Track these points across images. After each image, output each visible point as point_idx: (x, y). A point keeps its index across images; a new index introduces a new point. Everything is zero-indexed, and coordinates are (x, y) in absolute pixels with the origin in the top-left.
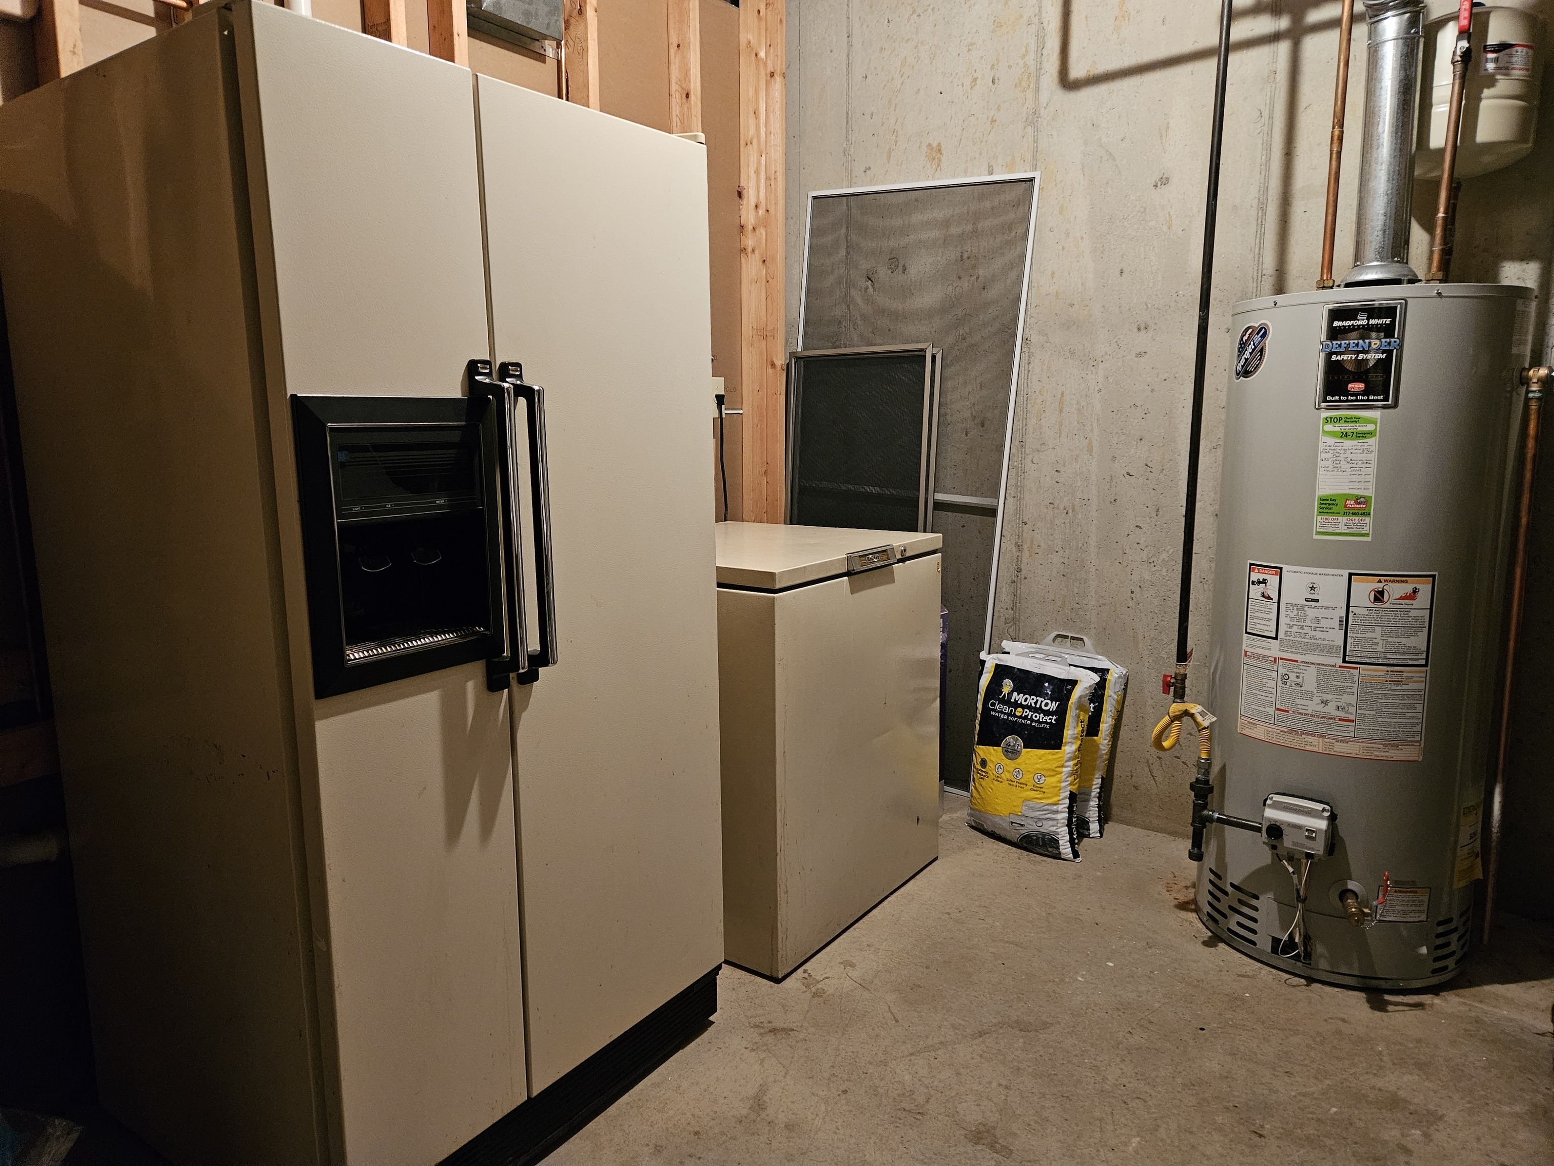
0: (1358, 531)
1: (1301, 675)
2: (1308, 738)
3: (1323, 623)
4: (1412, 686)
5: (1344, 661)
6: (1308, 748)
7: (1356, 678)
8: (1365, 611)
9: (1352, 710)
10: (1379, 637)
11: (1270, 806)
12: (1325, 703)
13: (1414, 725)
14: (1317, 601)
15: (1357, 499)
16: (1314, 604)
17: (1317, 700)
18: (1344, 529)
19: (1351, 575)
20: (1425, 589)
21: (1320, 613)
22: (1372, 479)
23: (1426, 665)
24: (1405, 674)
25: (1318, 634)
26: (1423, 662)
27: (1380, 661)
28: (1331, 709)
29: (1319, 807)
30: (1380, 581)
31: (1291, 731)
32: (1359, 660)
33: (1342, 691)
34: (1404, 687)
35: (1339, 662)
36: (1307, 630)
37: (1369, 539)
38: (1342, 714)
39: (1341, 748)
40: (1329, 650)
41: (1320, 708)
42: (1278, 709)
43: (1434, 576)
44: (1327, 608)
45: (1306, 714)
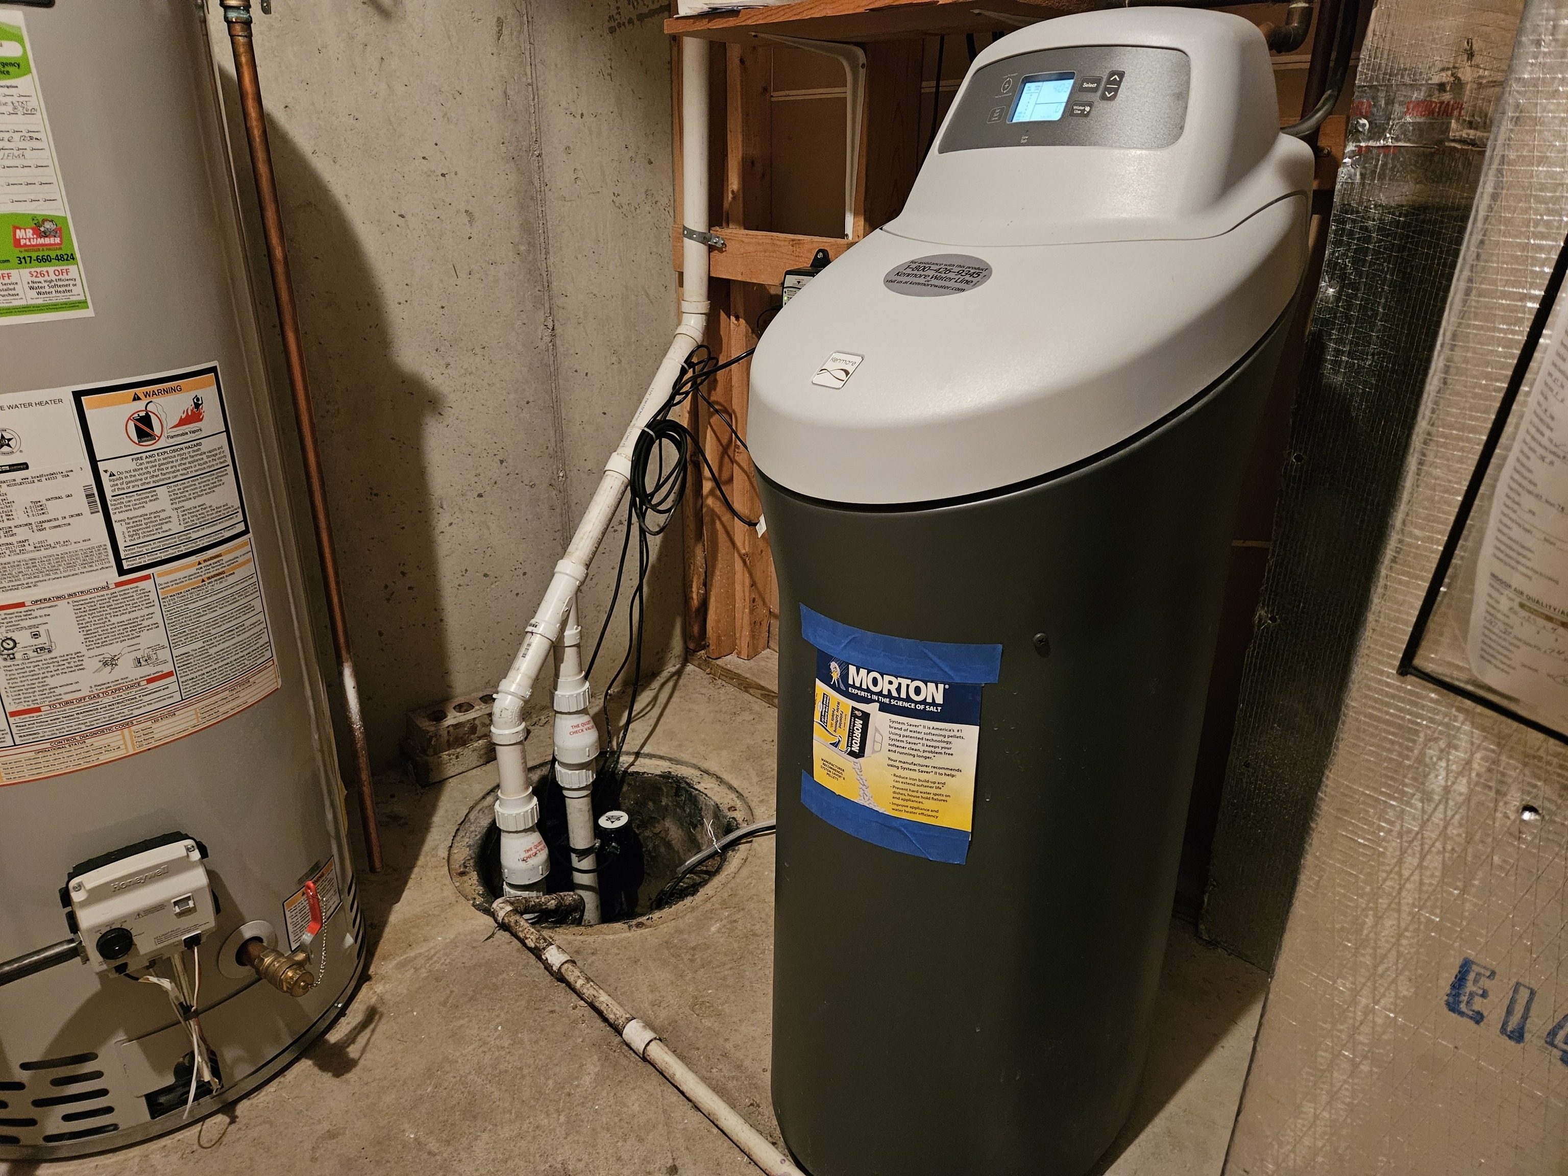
0: (61, 298)
1: (42, 629)
2: (98, 741)
3: (54, 510)
4: (240, 573)
5: (122, 572)
6: (104, 758)
7: (153, 597)
8: (128, 464)
9: (164, 654)
10: (169, 507)
11: (84, 904)
12: (111, 662)
13: (258, 636)
14: (24, 466)
15: (39, 226)
16: (18, 475)
17: (91, 664)
18: (31, 298)
19: (78, 396)
20: (209, 395)
21: (39, 491)
22: (53, 174)
23: (246, 532)
24: (225, 558)
25: (50, 536)
26: (242, 527)
27: (183, 549)
28: (126, 670)
29: (176, 850)
30: (136, 398)
31: (58, 743)
32: (147, 560)
33: (134, 629)
34: (231, 580)
35: (112, 575)
36: (22, 534)
37: (89, 313)
38: (149, 670)
39: (164, 730)
40: (88, 560)
41: (107, 676)
42: (13, 714)
43: (213, 370)
44: (52, 476)
45: (80, 700)
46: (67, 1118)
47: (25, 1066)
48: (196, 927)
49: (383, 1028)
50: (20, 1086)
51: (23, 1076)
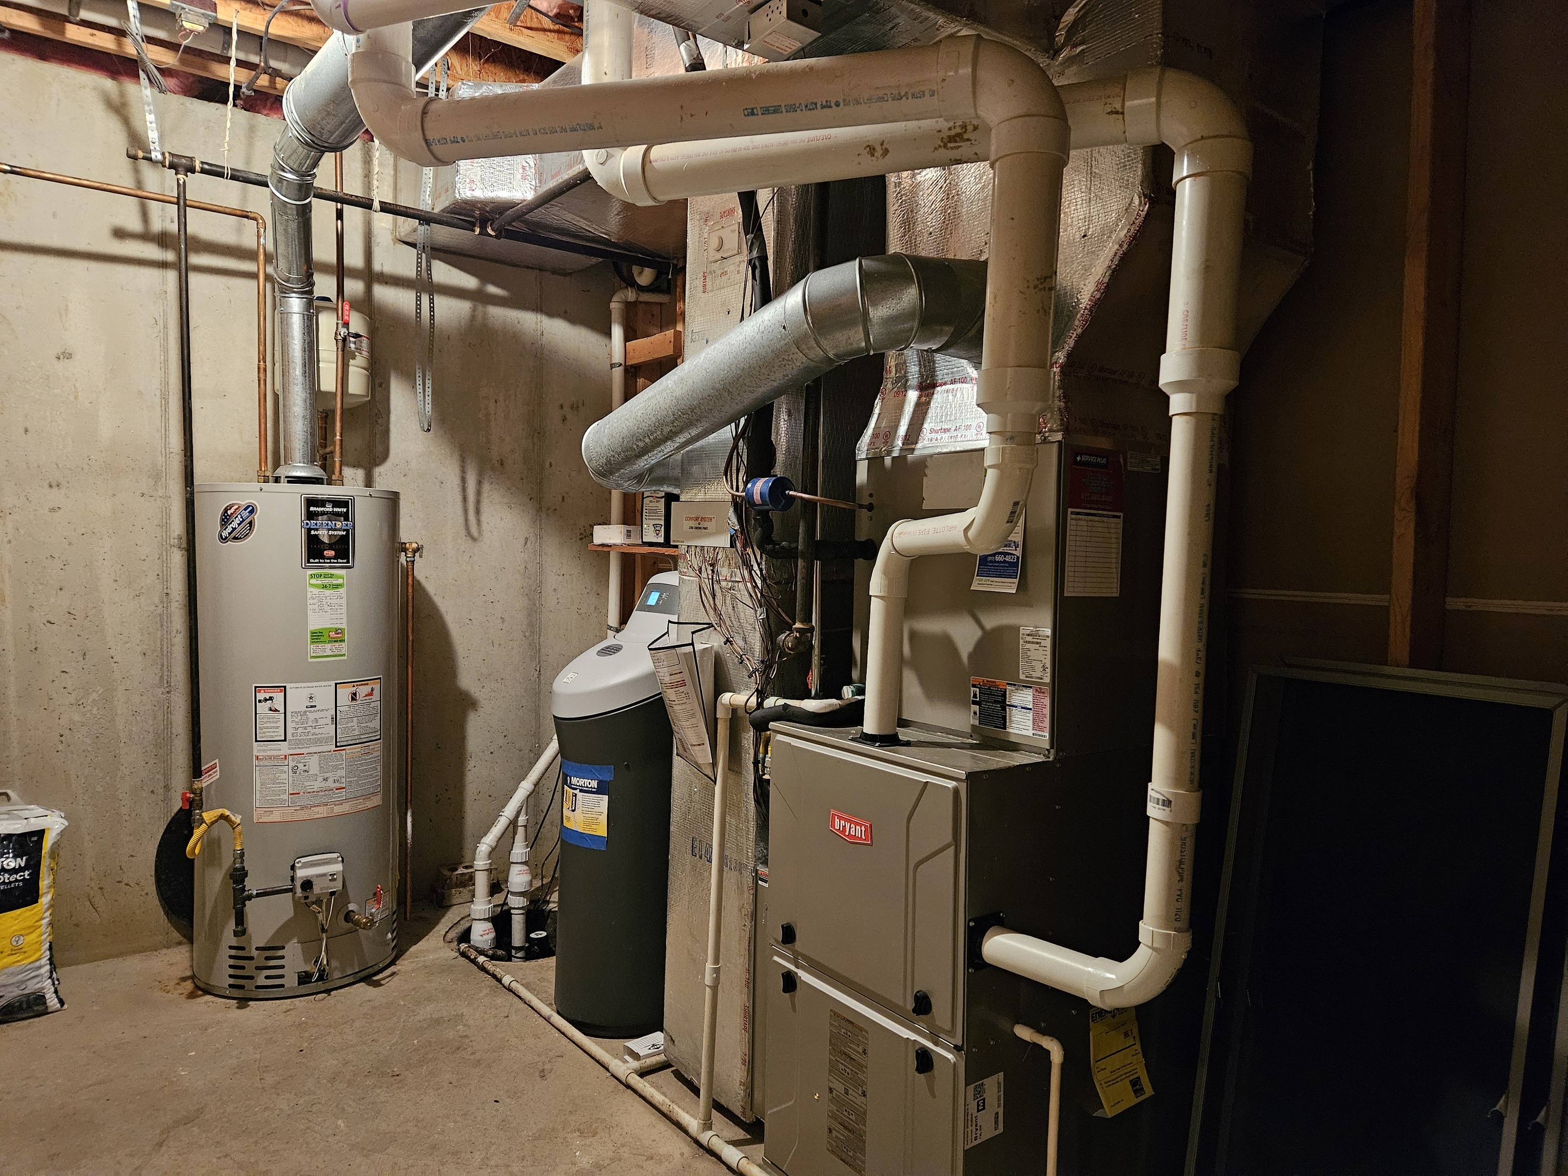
0: (338, 653)
1: (307, 764)
2: (316, 809)
3: (321, 722)
4: (375, 754)
5: (337, 746)
6: (316, 816)
7: (344, 757)
8: (346, 708)
9: (343, 780)
10: (356, 725)
11: (300, 868)
12: (326, 780)
13: (377, 781)
14: (315, 706)
15: (337, 631)
16: (312, 709)
17: (320, 779)
18: (330, 653)
19: (336, 684)
20: (377, 687)
21: (318, 715)
22: (344, 616)
23: (380, 739)
24: (371, 747)
25: (317, 731)
26: (379, 737)
27: (358, 741)
28: (331, 784)
29: (335, 855)
30: (354, 686)
31: (303, 808)
32: (345, 743)
33: (336, 768)
34: (371, 756)
35: (333, 748)
36: (309, 729)
37: (345, 658)
38: (337, 785)
39: (338, 810)
40: (326, 741)
41: (324, 784)
42: (291, 794)
43: (380, 678)
44: (323, 710)
45: (313, 792)
46: (267, 977)
47: (257, 949)
48: (335, 887)
49: (396, 978)
50: (252, 958)
51: (255, 953)
